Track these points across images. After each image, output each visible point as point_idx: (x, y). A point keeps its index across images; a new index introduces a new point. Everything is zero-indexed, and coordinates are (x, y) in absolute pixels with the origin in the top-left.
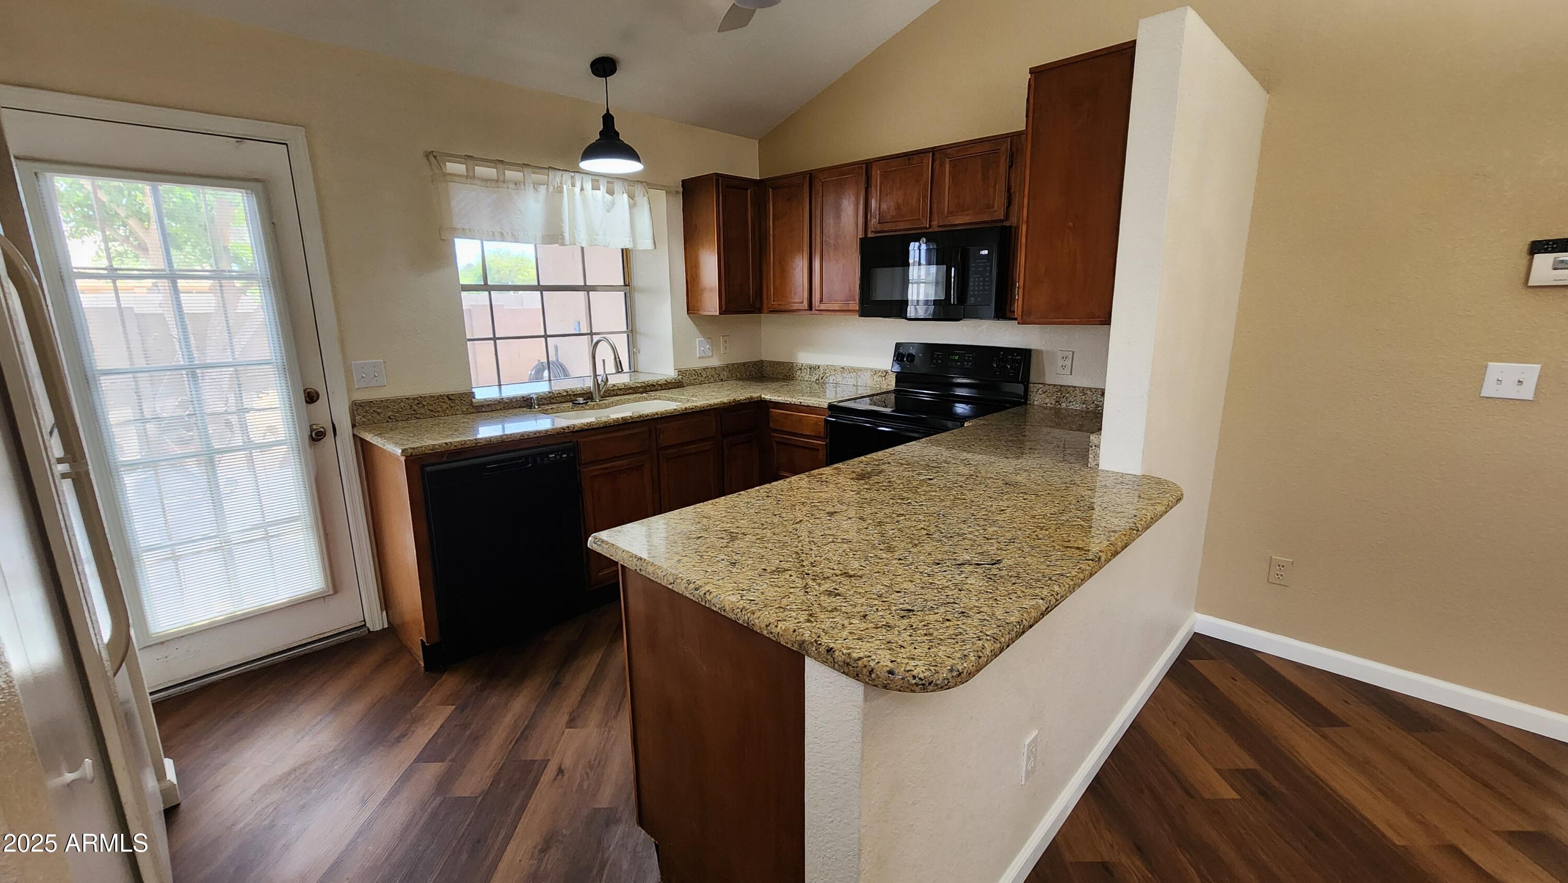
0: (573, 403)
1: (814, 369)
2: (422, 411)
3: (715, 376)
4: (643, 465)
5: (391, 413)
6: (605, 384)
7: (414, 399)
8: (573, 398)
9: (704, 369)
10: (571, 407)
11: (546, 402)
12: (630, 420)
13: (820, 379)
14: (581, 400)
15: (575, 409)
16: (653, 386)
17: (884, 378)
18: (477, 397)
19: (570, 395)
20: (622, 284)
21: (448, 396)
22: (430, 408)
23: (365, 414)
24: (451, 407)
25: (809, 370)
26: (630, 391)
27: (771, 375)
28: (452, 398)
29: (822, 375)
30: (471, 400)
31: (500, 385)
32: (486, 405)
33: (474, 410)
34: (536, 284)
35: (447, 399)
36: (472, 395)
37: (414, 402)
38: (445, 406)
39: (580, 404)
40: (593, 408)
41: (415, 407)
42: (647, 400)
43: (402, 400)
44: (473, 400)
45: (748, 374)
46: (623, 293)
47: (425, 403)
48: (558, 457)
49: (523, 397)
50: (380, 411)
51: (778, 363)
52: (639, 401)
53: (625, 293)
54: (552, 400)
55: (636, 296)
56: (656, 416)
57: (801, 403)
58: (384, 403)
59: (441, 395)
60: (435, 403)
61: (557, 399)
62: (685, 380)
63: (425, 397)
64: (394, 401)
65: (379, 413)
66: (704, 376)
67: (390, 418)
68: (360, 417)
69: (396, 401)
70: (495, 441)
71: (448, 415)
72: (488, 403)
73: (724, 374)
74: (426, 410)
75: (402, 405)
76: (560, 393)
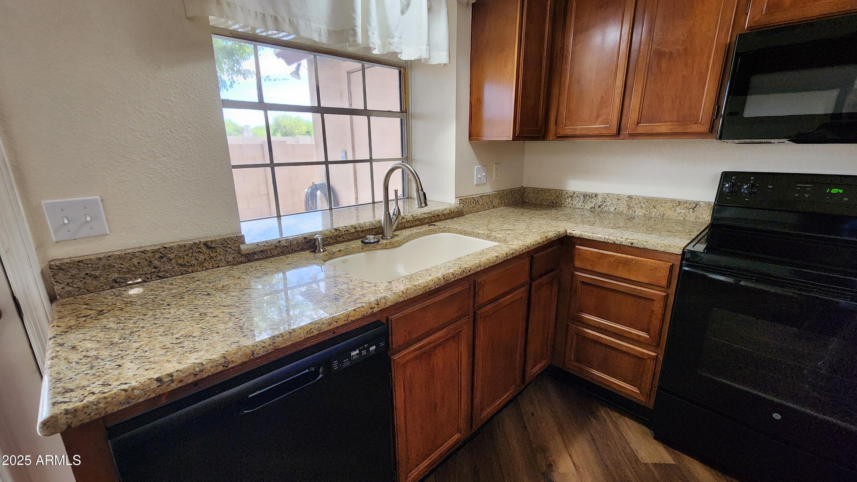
0: (362, 242)
1: (587, 197)
2: (168, 267)
3: (489, 203)
4: (461, 331)
5: (117, 275)
6: (397, 218)
7: (154, 252)
8: (362, 234)
9: (481, 197)
10: (361, 247)
11: (331, 241)
12: (453, 280)
13: (597, 207)
14: (371, 238)
15: (365, 249)
16: (438, 216)
17: (691, 210)
18: (248, 240)
19: (358, 232)
20: (399, 110)
21: (205, 244)
22: (180, 262)
23: (70, 281)
24: (212, 258)
25: (582, 197)
26: (418, 223)
27: (534, 201)
28: (213, 246)
29: (599, 204)
30: (239, 246)
31: (279, 216)
32: (258, 251)
33: (243, 259)
34: (317, 105)
35: (204, 249)
36: (241, 239)
37: (154, 256)
38: (202, 257)
39: (371, 243)
40: (385, 247)
41: (156, 263)
42: (436, 233)
43: (134, 255)
44: (242, 247)
45: (514, 200)
46: (399, 119)
47: (172, 256)
48: (364, 352)
49: (305, 238)
50: (97, 273)
51: (542, 190)
52: (428, 235)
53: (401, 120)
54: (338, 239)
55: (413, 123)
56: (479, 269)
57: (632, 244)
58: (104, 261)
59: (195, 244)
60: (187, 255)
61: (344, 236)
62: (466, 209)
63: (171, 248)
64: (120, 257)
65: (96, 277)
66: (480, 203)
67: (116, 282)
68: (63, 286)
69: (123, 257)
70: (262, 353)
71: (207, 269)
72: (261, 249)
73: (496, 201)
74: (175, 266)
75: (135, 261)
76: (347, 231)
